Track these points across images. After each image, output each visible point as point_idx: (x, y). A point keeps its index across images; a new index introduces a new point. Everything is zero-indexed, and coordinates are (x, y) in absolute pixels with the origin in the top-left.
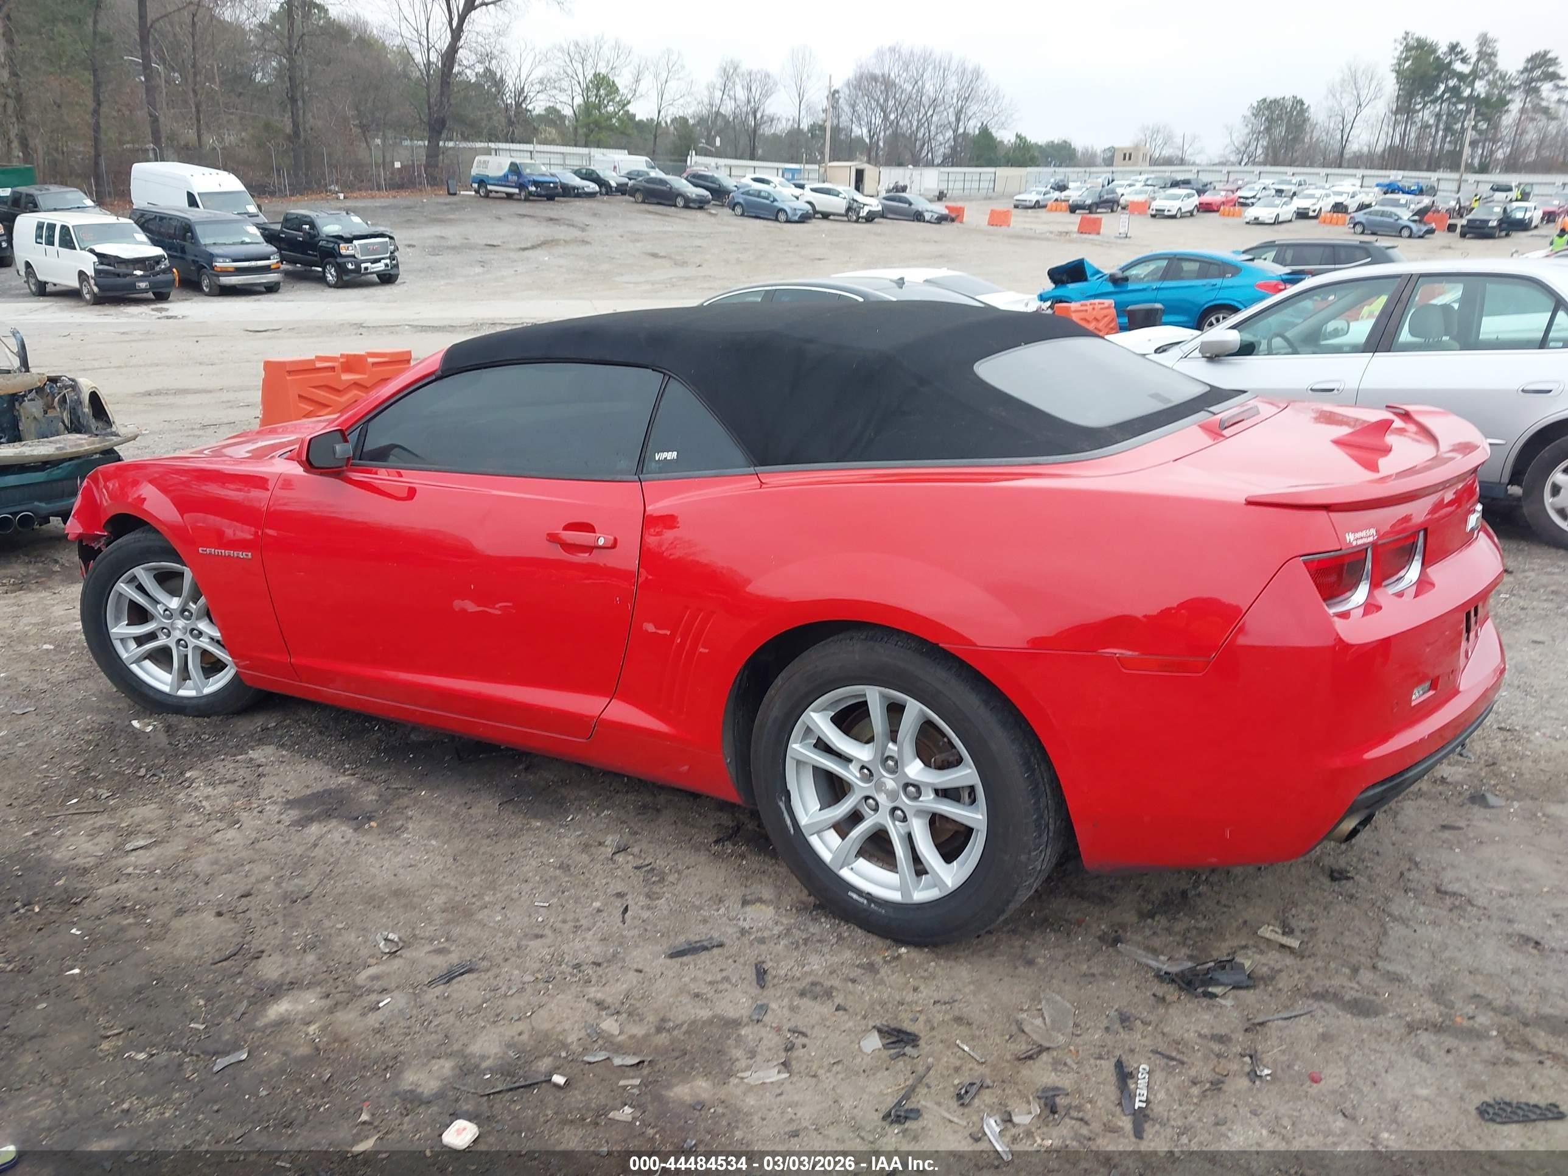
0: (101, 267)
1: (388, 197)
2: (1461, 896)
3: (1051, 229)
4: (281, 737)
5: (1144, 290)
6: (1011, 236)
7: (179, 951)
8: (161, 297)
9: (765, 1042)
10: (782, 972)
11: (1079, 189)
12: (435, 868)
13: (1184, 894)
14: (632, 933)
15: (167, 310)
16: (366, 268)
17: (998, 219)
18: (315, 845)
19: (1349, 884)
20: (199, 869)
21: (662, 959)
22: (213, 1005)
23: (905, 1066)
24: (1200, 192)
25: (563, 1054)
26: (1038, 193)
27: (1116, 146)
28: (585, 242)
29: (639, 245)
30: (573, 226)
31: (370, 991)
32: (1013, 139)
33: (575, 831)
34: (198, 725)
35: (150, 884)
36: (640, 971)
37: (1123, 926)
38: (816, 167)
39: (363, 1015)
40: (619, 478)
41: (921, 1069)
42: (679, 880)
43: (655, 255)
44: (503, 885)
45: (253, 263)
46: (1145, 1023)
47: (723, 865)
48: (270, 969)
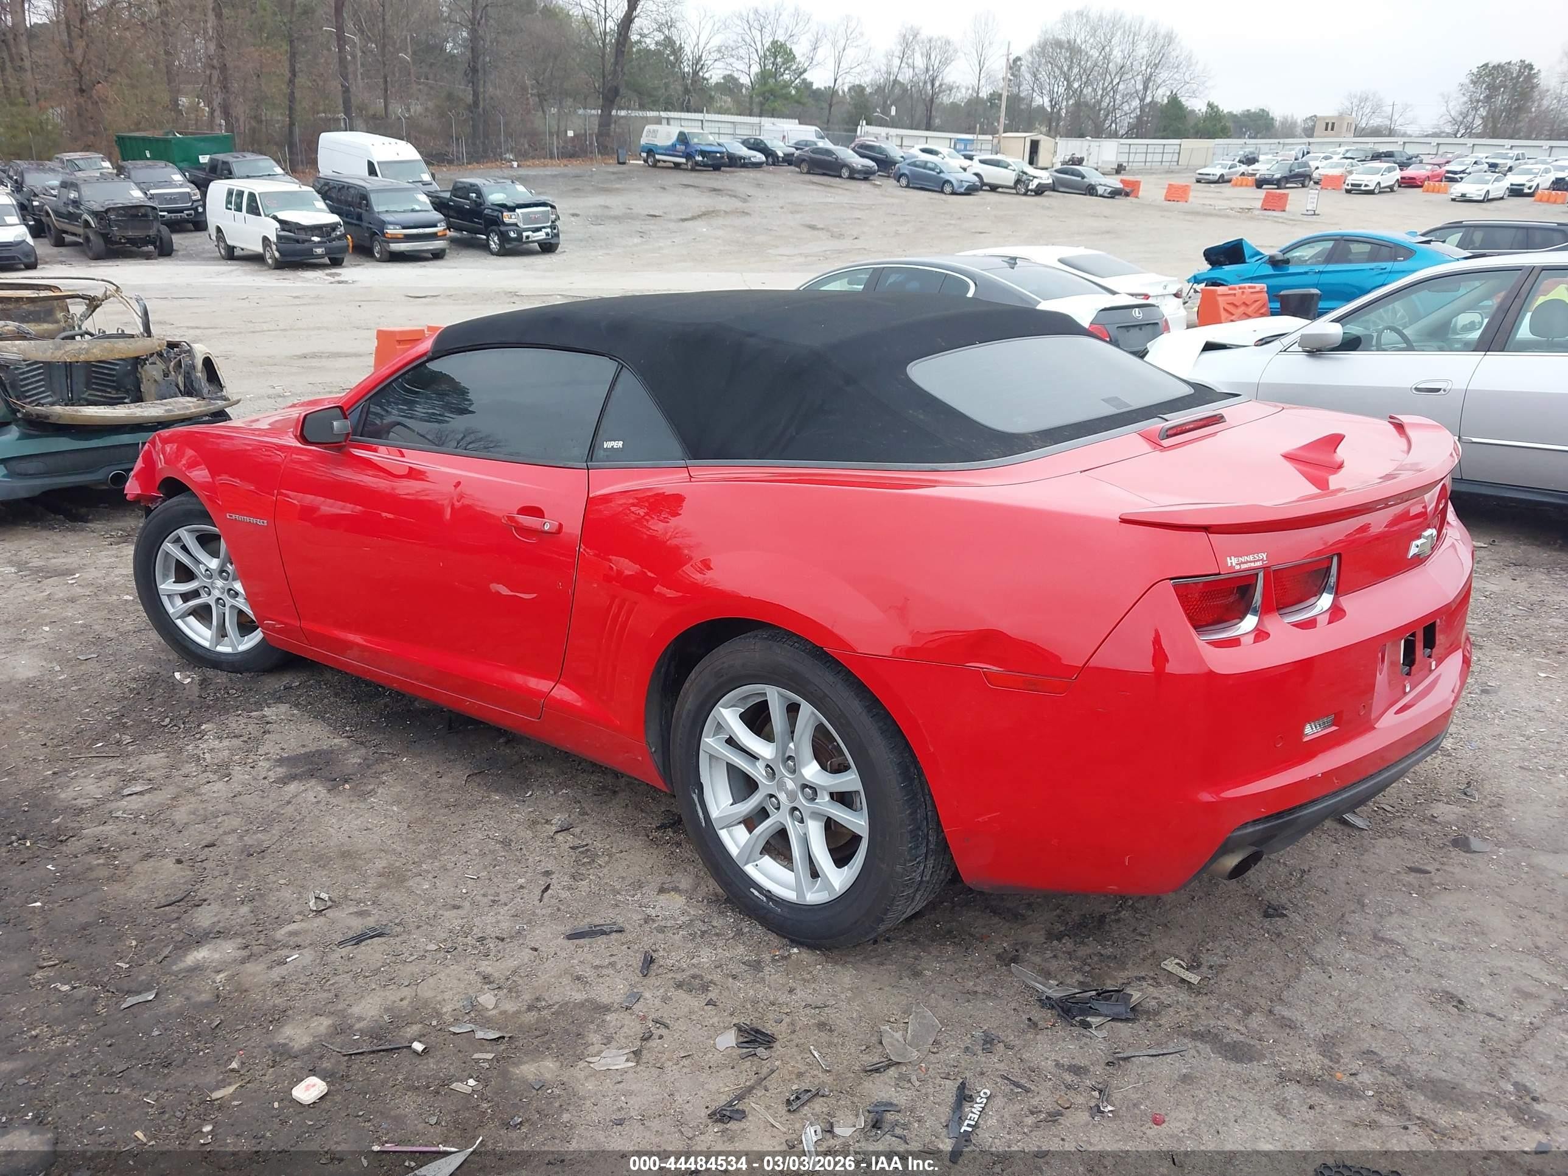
0: (283, 233)
1: (560, 166)
2: (1398, 944)
3: (1233, 206)
4: (300, 696)
5: (1306, 273)
6: (1187, 213)
7: (131, 894)
8: (336, 263)
9: (625, 1029)
10: (670, 962)
11: (1268, 162)
12: (389, 833)
13: (1102, 919)
14: (544, 912)
15: (339, 275)
16: (528, 237)
17: (1176, 194)
18: (289, 802)
19: (1280, 922)
20: (177, 818)
21: (561, 940)
22: (142, 946)
23: (752, 1065)
24: (1403, 166)
25: (434, 1023)
26: (1223, 167)
27: (1318, 115)
28: (745, 213)
29: (798, 216)
30: (735, 196)
31: (285, 946)
32: (1204, 109)
33: (529, 806)
34: (231, 680)
35: (132, 828)
36: (536, 950)
37: (1025, 945)
38: (990, 137)
39: (270, 968)
40: (570, 464)
41: (765, 1071)
42: (607, 863)
43: (813, 227)
44: (444, 854)
45: (421, 231)
46: (1008, 1047)
47: (656, 852)
48: (204, 918)
